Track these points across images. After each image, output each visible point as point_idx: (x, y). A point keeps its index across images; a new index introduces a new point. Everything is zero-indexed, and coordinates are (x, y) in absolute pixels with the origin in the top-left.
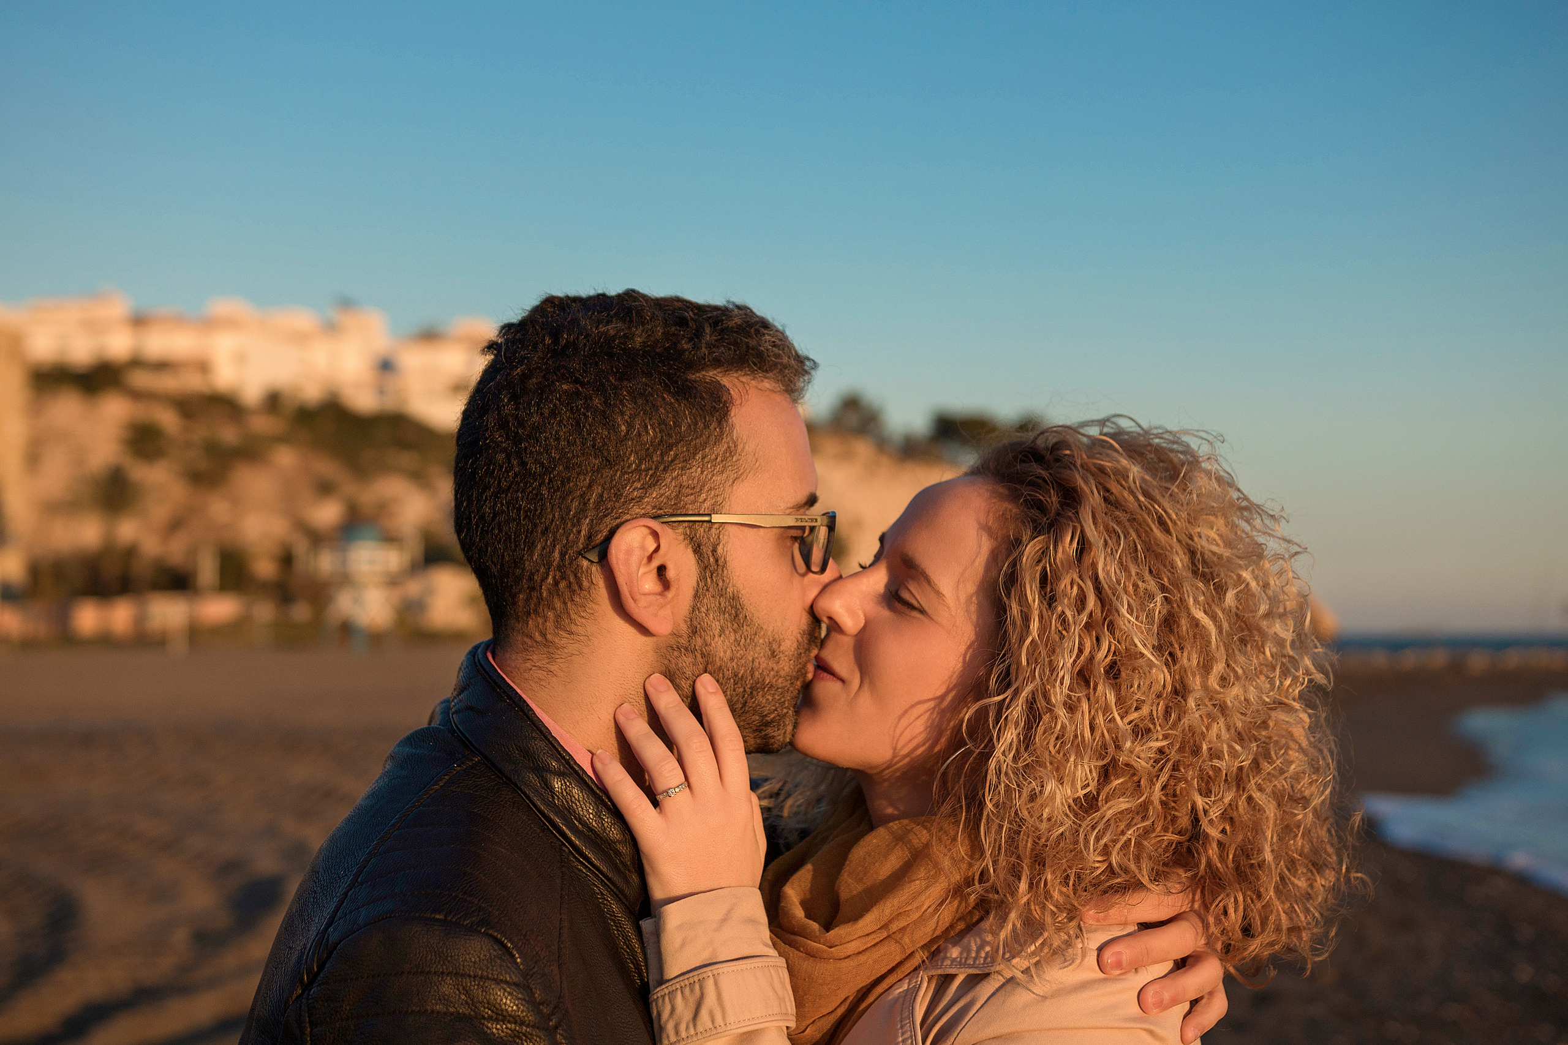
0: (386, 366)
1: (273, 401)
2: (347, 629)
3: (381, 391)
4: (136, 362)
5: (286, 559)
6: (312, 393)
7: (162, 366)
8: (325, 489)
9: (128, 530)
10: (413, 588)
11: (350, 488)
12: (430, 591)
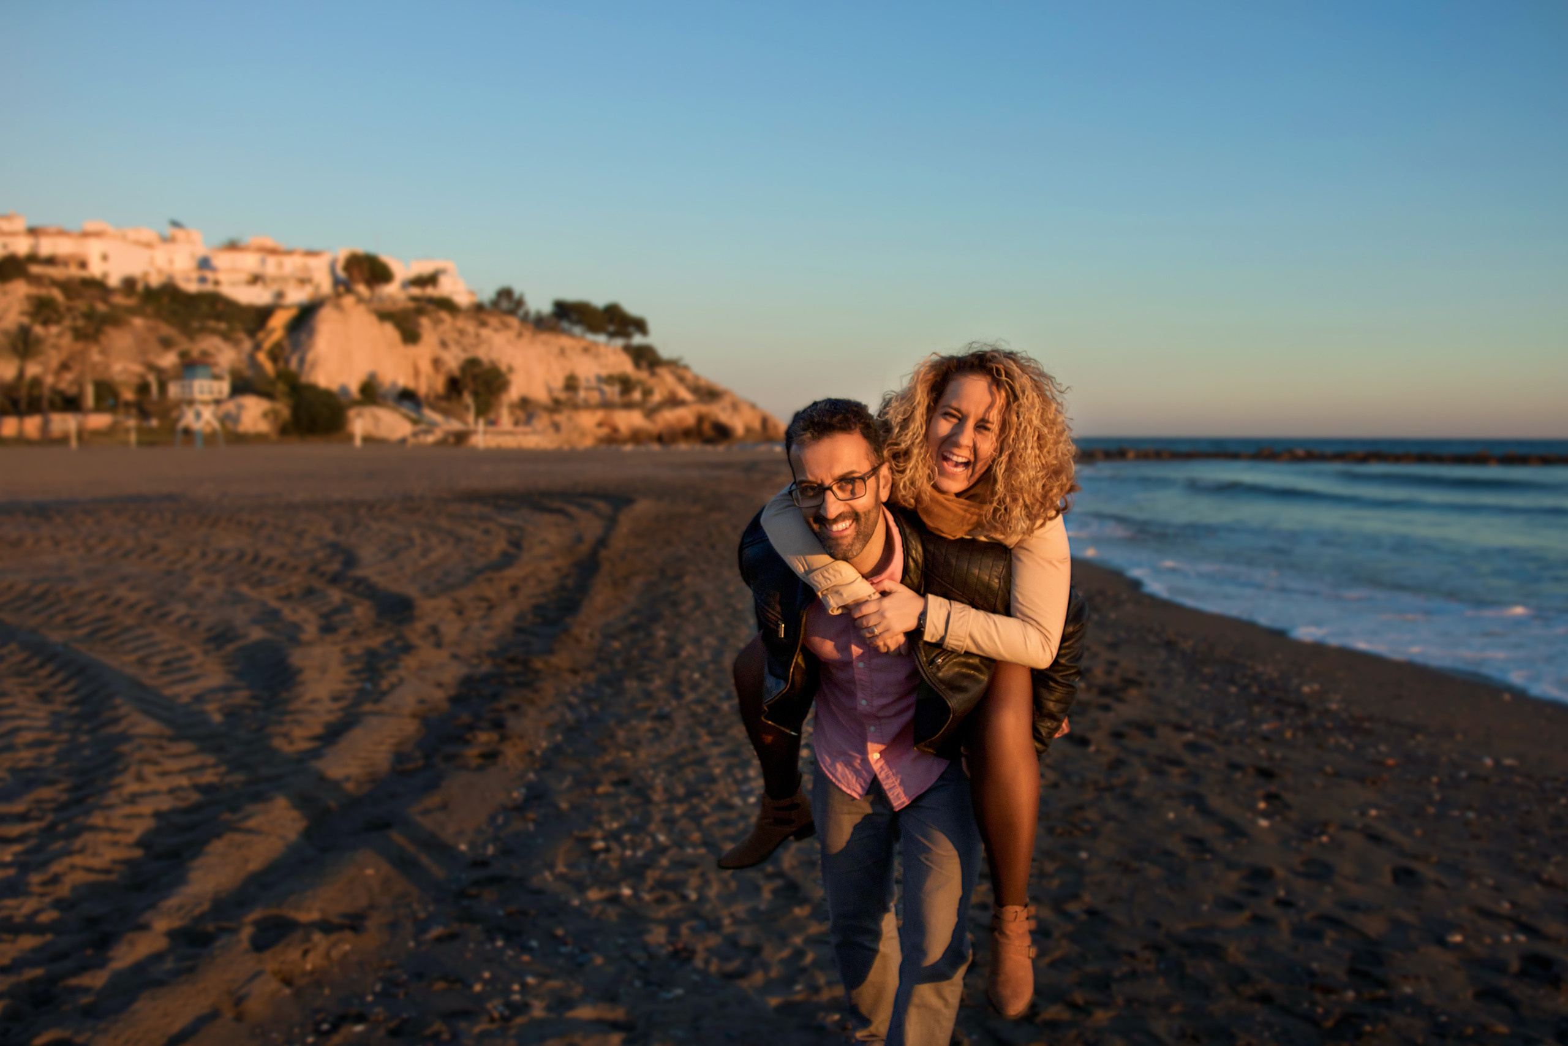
0: (204, 264)
1: (129, 284)
2: (187, 432)
3: (203, 280)
4: (33, 258)
5: (143, 389)
6: (155, 281)
7: (51, 261)
8: (167, 344)
9: (33, 369)
10: (230, 406)
11: (185, 344)
12: (240, 407)
